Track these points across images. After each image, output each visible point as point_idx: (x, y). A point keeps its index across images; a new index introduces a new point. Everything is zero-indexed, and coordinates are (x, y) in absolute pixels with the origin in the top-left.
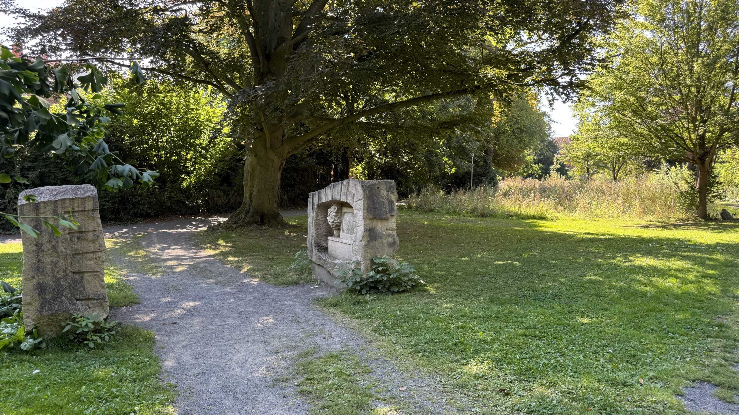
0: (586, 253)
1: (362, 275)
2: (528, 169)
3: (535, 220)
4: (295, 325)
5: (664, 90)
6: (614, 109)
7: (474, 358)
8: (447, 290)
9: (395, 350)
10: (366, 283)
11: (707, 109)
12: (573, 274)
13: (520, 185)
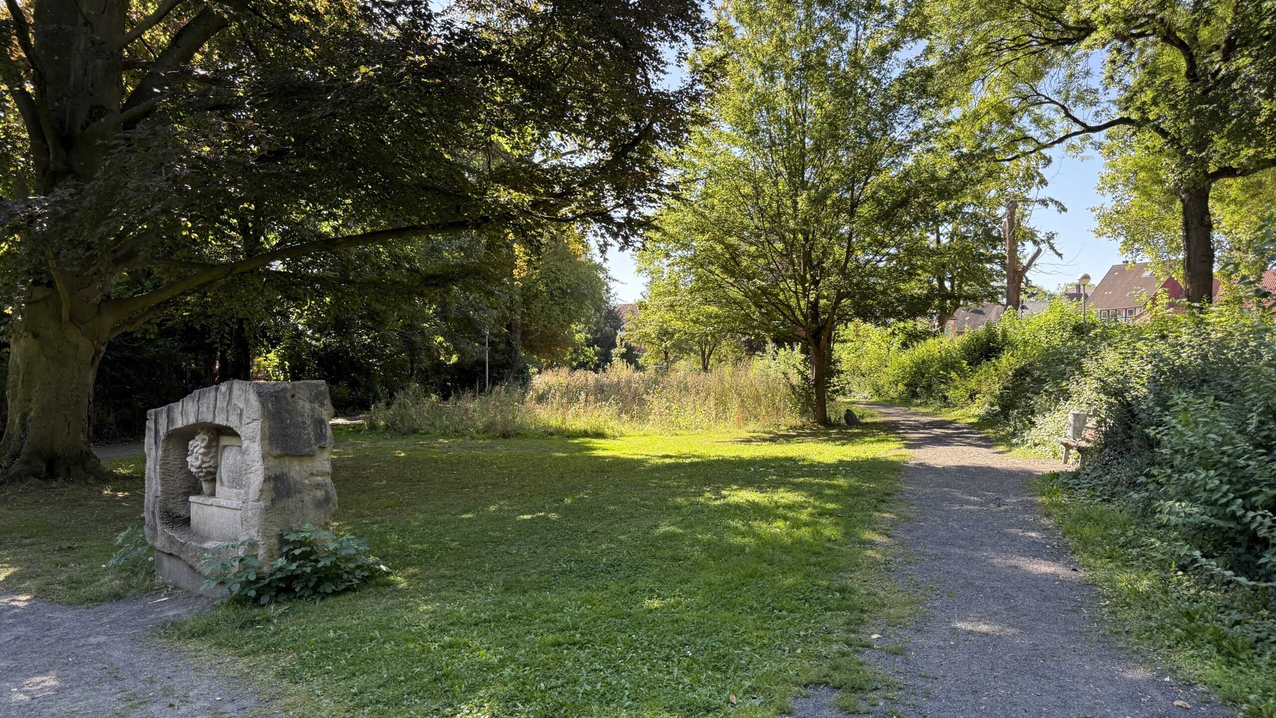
0: (661, 490)
1: (260, 568)
2: (579, 354)
3: (587, 440)
4: (107, 686)
5: (761, 235)
6: (696, 262)
7: (466, 701)
8: (429, 578)
9: (318, 709)
10: (269, 584)
11: (818, 264)
12: (639, 527)
13: (564, 382)
